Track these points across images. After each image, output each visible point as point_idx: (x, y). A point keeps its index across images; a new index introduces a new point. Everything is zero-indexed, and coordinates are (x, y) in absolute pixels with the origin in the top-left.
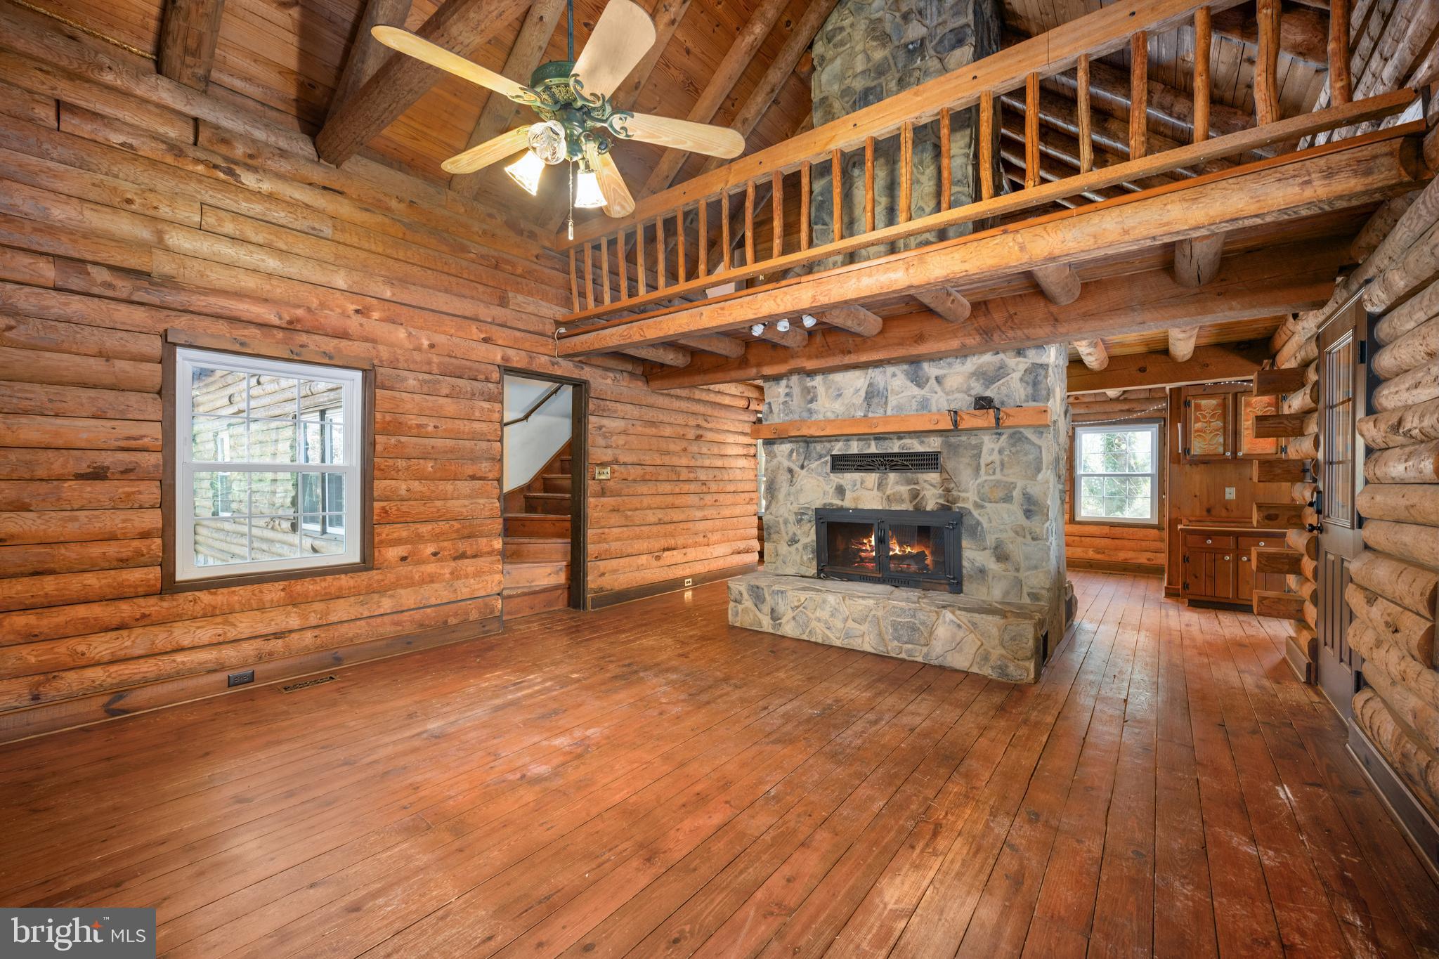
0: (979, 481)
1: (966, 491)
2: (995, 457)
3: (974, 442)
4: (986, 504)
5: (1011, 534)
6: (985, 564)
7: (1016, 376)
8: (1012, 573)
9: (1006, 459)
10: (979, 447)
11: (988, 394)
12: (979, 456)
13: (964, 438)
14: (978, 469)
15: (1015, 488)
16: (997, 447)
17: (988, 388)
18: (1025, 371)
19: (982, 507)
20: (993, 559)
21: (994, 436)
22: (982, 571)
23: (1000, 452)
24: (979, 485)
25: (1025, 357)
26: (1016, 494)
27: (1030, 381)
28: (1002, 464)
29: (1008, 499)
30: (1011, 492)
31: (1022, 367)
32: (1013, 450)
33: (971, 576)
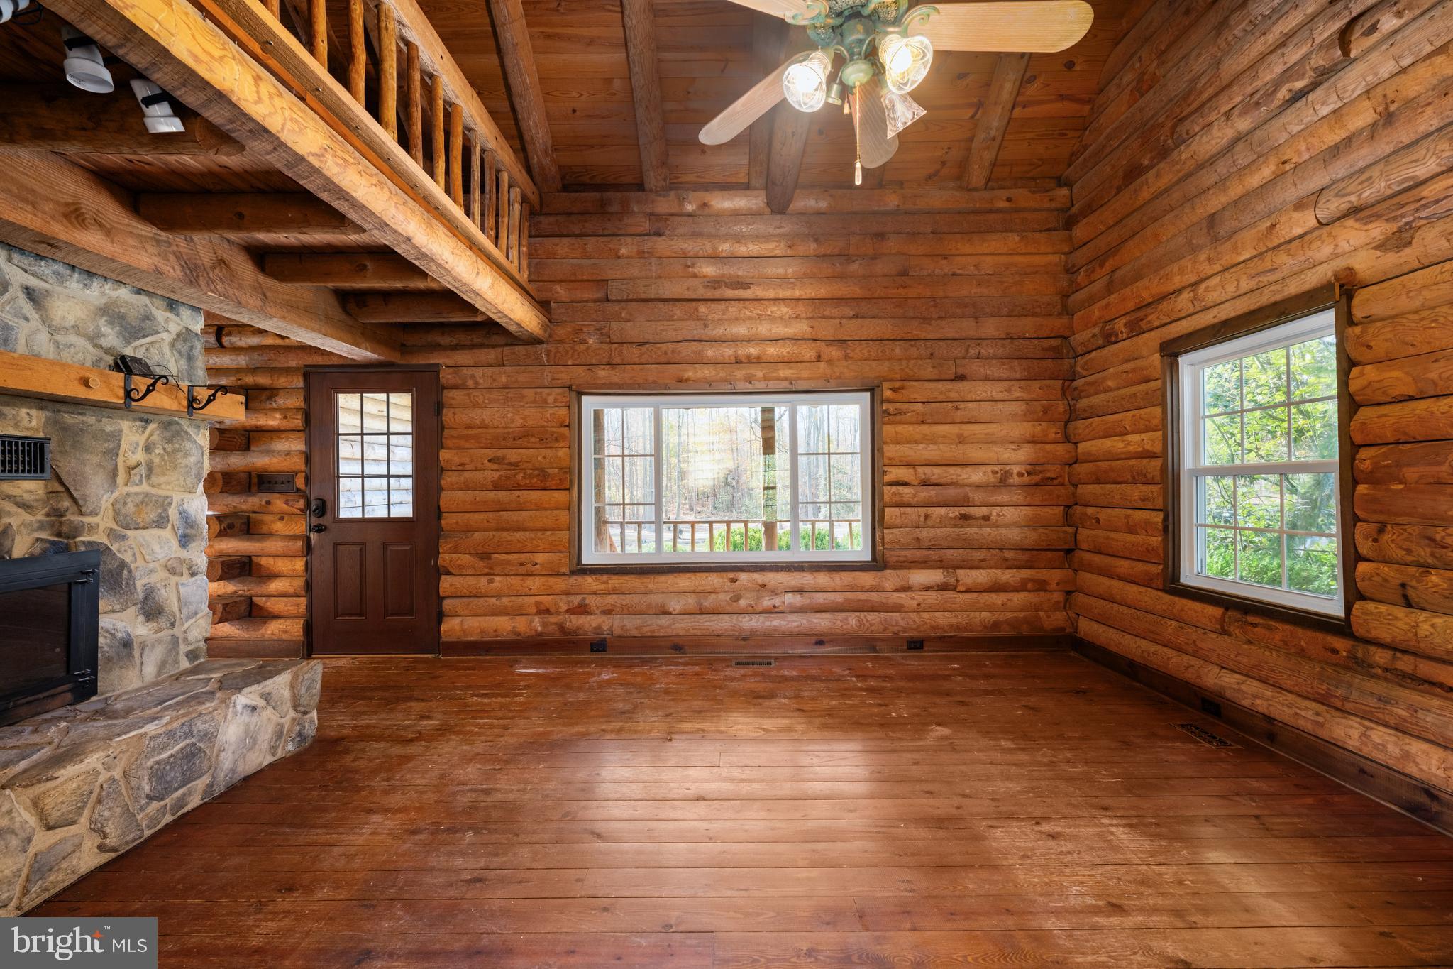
0: (116, 494)
1: (94, 513)
2: (139, 456)
3: (108, 429)
4: (129, 533)
5: (165, 574)
6: (130, 630)
7: (167, 337)
8: (165, 634)
9: (156, 460)
10: (116, 437)
11: (128, 351)
12: (114, 453)
13: (91, 419)
14: (114, 474)
15: (170, 503)
16: (142, 440)
17: (129, 343)
18: (179, 335)
19: (124, 537)
20: (141, 618)
21: (138, 423)
22: (127, 644)
23: (148, 448)
24: (116, 500)
25: (178, 315)
26: (173, 513)
27: (184, 351)
28: (150, 469)
29: (161, 522)
30: (166, 510)
31: (174, 328)
32: (169, 447)
33: (109, 660)
